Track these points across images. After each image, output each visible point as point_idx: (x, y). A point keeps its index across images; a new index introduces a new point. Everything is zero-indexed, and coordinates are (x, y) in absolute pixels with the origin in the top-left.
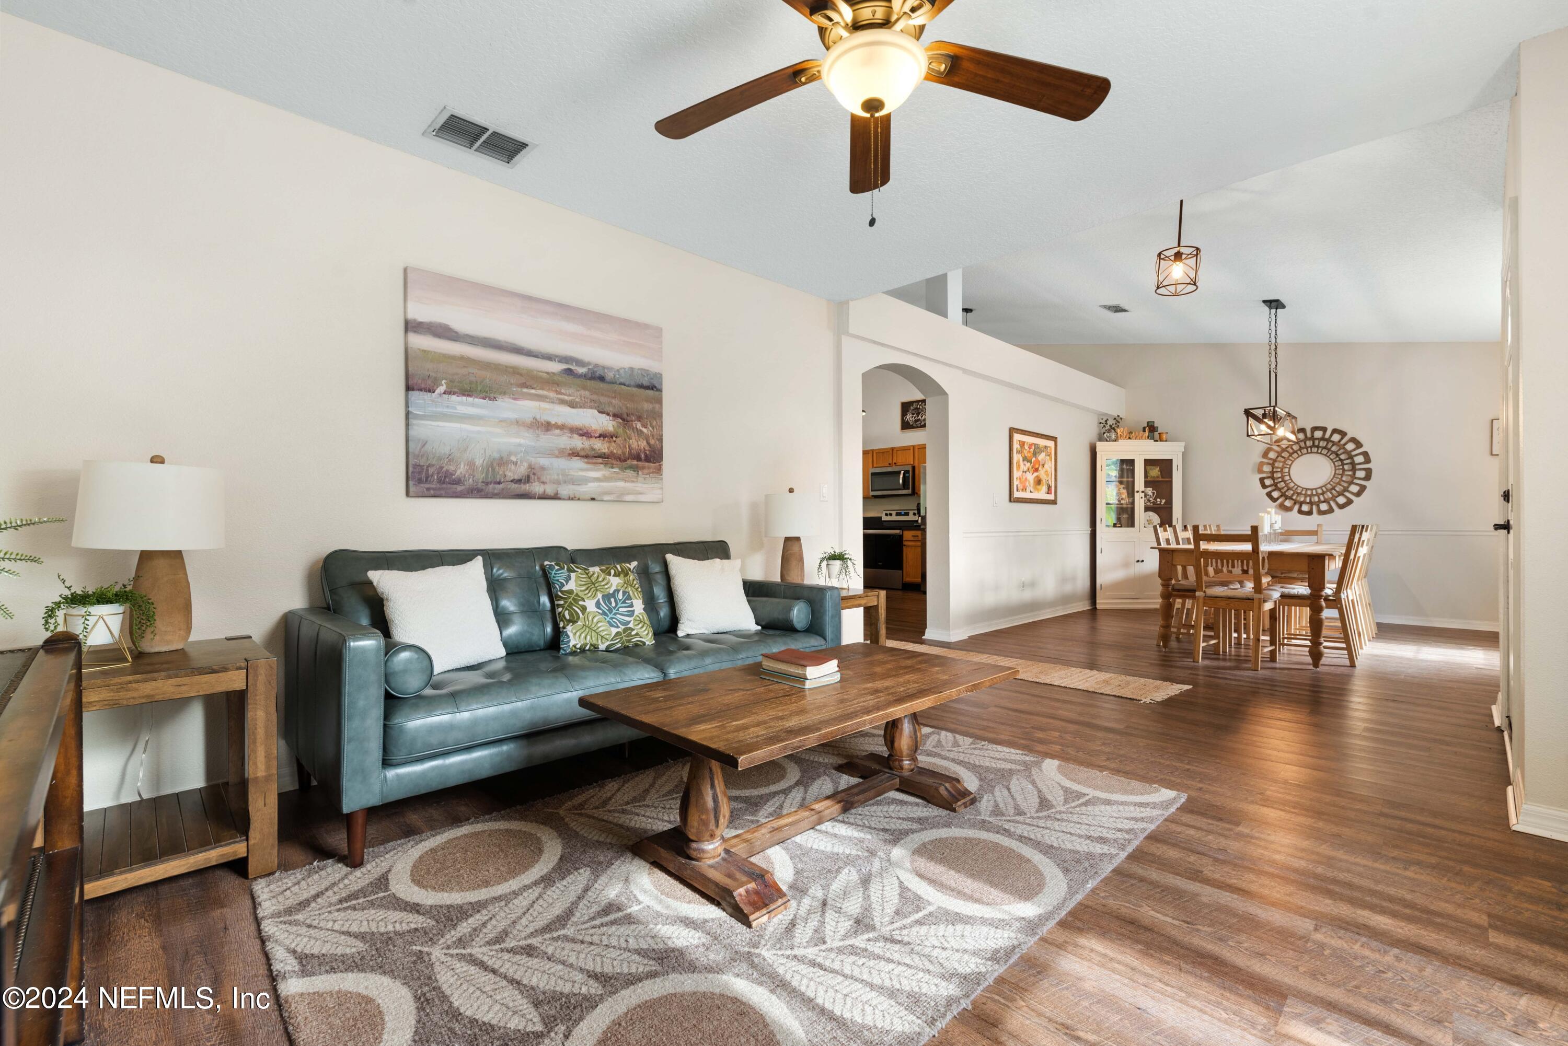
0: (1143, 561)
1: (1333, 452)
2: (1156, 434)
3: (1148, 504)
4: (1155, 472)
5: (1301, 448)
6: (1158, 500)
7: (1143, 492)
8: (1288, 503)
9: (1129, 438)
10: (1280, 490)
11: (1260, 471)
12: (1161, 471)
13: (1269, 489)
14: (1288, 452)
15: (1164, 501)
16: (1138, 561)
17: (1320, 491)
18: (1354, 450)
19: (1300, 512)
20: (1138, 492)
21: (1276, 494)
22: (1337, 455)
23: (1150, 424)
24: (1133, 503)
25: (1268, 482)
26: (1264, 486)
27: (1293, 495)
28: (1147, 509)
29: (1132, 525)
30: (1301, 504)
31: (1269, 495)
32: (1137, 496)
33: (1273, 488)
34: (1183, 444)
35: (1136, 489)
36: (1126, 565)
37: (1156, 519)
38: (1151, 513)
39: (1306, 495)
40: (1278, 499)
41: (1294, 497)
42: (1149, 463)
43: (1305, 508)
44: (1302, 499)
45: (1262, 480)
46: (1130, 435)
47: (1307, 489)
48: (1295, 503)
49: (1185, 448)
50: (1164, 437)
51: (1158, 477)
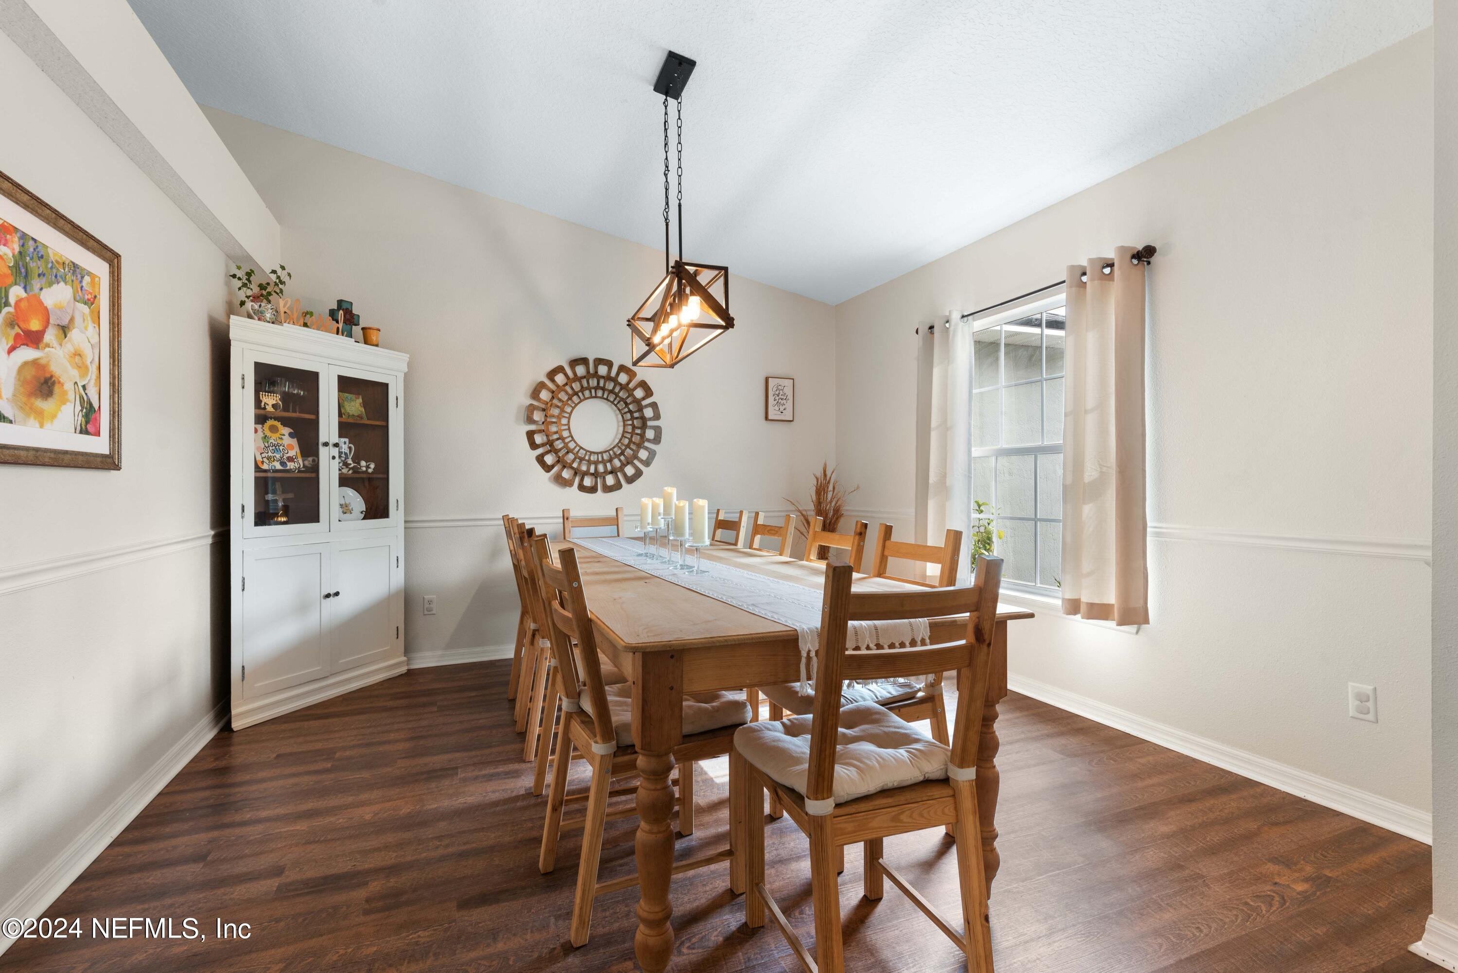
0: (337, 594)
1: (622, 399)
2: (357, 330)
3: (345, 471)
4: (355, 406)
5: (583, 389)
6: (363, 463)
7: (336, 445)
8: (566, 474)
9: (305, 325)
10: (556, 451)
11: (530, 420)
12: (365, 404)
13: (540, 451)
14: (567, 393)
15: (372, 466)
16: (328, 596)
17: (606, 456)
18: (644, 399)
19: (582, 488)
20: (326, 444)
21: (549, 459)
22: (627, 404)
23: (345, 306)
24: (315, 469)
25: (539, 439)
26: (533, 446)
27: (573, 461)
28: (344, 481)
29: (313, 516)
30: (584, 474)
31: (540, 459)
32: (323, 452)
33: (548, 447)
34: (406, 357)
35: (322, 438)
36: (302, 607)
37: (357, 502)
38: (350, 492)
39: (589, 462)
40: (553, 466)
41: (575, 465)
42: (346, 384)
43: (588, 482)
44: (584, 468)
45: (530, 435)
46: (306, 319)
47: (592, 453)
48: (576, 474)
49: (409, 365)
50: (374, 338)
51: (360, 417)
